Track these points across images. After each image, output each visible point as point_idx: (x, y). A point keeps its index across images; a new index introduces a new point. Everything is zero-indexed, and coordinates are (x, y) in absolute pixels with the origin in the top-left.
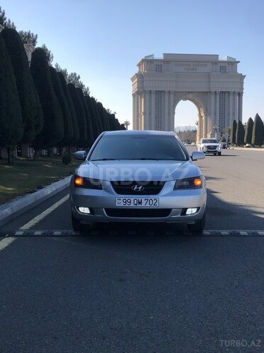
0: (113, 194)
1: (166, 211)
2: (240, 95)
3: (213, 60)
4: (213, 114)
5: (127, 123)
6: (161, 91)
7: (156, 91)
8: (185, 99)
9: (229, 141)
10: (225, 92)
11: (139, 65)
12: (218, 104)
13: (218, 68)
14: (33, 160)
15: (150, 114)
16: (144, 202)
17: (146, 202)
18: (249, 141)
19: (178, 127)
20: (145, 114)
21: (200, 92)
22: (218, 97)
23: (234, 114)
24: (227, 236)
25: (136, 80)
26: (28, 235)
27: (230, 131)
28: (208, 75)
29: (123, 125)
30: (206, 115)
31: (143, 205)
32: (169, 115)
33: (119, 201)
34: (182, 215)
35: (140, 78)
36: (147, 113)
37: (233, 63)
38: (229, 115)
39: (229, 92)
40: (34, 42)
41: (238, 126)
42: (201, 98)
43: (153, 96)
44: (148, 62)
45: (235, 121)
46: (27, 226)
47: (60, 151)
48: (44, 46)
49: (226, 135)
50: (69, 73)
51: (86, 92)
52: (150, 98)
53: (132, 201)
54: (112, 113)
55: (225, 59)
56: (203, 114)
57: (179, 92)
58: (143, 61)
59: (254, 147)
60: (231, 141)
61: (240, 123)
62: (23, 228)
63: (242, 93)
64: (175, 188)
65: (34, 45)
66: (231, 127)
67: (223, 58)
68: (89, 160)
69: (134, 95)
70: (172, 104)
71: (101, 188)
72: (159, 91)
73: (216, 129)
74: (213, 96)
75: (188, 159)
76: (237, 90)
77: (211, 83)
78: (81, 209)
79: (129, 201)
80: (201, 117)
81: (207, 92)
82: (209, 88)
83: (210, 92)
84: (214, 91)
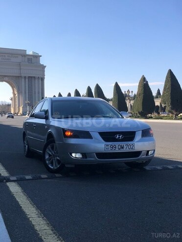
1: (138, 153)
2: (43, 79)
3: (22, 54)
4: (23, 92)
8: (2, 81)
10: (32, 77)
12: (27, 85)
13: (26, 60)
16: (125, 147)
22: (27, 80)
28: (20, 64)
30: (18, 93)
33: (107, 147)
37: (37, 57)
38: (35, 93)
39: (34, 77)
42: (14, 80)
56: (16, 93)
63: (44, 78)
64: (143, 136)
67: (30, 52)
71: (91, 138)
73: (28, 103)
74: (23, 80)
76: (41, 76)
77: (22, 70)
78: (74, 155)
79: (115, 146)
80: (14, 94)
81: (19, 77)
82: (20, 74)
83: (21, 76)
84: (24, 75)
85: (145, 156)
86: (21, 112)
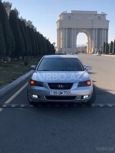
0: (49, 89)
1: (74, 97)
2: (107, 30)
3: (95, 14)
4: (94, 38)
5: (54, 43)
6: (70, 28)
7: (68, 28)
8: (82, 32)
9: (102, 52)
10: (100, 29)
11: (60, 16)
12: (97, 34)
13: (97, 18)
14: (11, 63)
15: (65, 39)
16: (63, 93)
17: (64, 93)
18: (111, 52)
19: (78, 45)
20: (63, 39)
21: (88, 29)
22: (97, 31)
23: (104, 39)
24: (102, 107)
25: (59, 23)
26: (9, 107)
27: (102, 47)
28: (92, 21)
29: (52, 44)
30: (91, 40)
31: (63, 94)
32: (74, 39)
33: (52, 93)
34: (81, 98)
35: (60, 22)
36: (64, 38)
37: (104, 15)
38: (102, 39)
39: (102, 29)
40: (10, 6)
41: (106, 45)
42: (89, 31)
43: (67, 30)
44: (64, 14)
45: (104, 43)
46: (8, 102)
47: (23, 58)
48: (15, 9)
49: (100, 49)
50: (27, 21)
51: (35, 29)
52: (65, 31)
53: (58, 93)
54: (47, 39)
55: (100, 13)
56: (90, 39)
57: (79, 29)
58: (62, 14)
59: (113, 55)
60: (103, 52)
61: (107, 43)
62: (6, 102)
63: (108, 29)
64: (78, 86)
65: (11, 8)
66: (103, 45)
68: (37, 70)
69: (57, 30)
70: (75, 35)
71: (43, 86)
72: (69, 28)
73: (96, 46)
74: (94, 31)
75: (84, 70)
76: (106, 28)
77: (94, 24)
78: (34, 96)
79: (56, 92)
80: (89, 40)
81: (92, 29)
82: (93, 27)
83: (93, 29)
84: (95, 28)
85: (80, 99)
86: (92, 51)
